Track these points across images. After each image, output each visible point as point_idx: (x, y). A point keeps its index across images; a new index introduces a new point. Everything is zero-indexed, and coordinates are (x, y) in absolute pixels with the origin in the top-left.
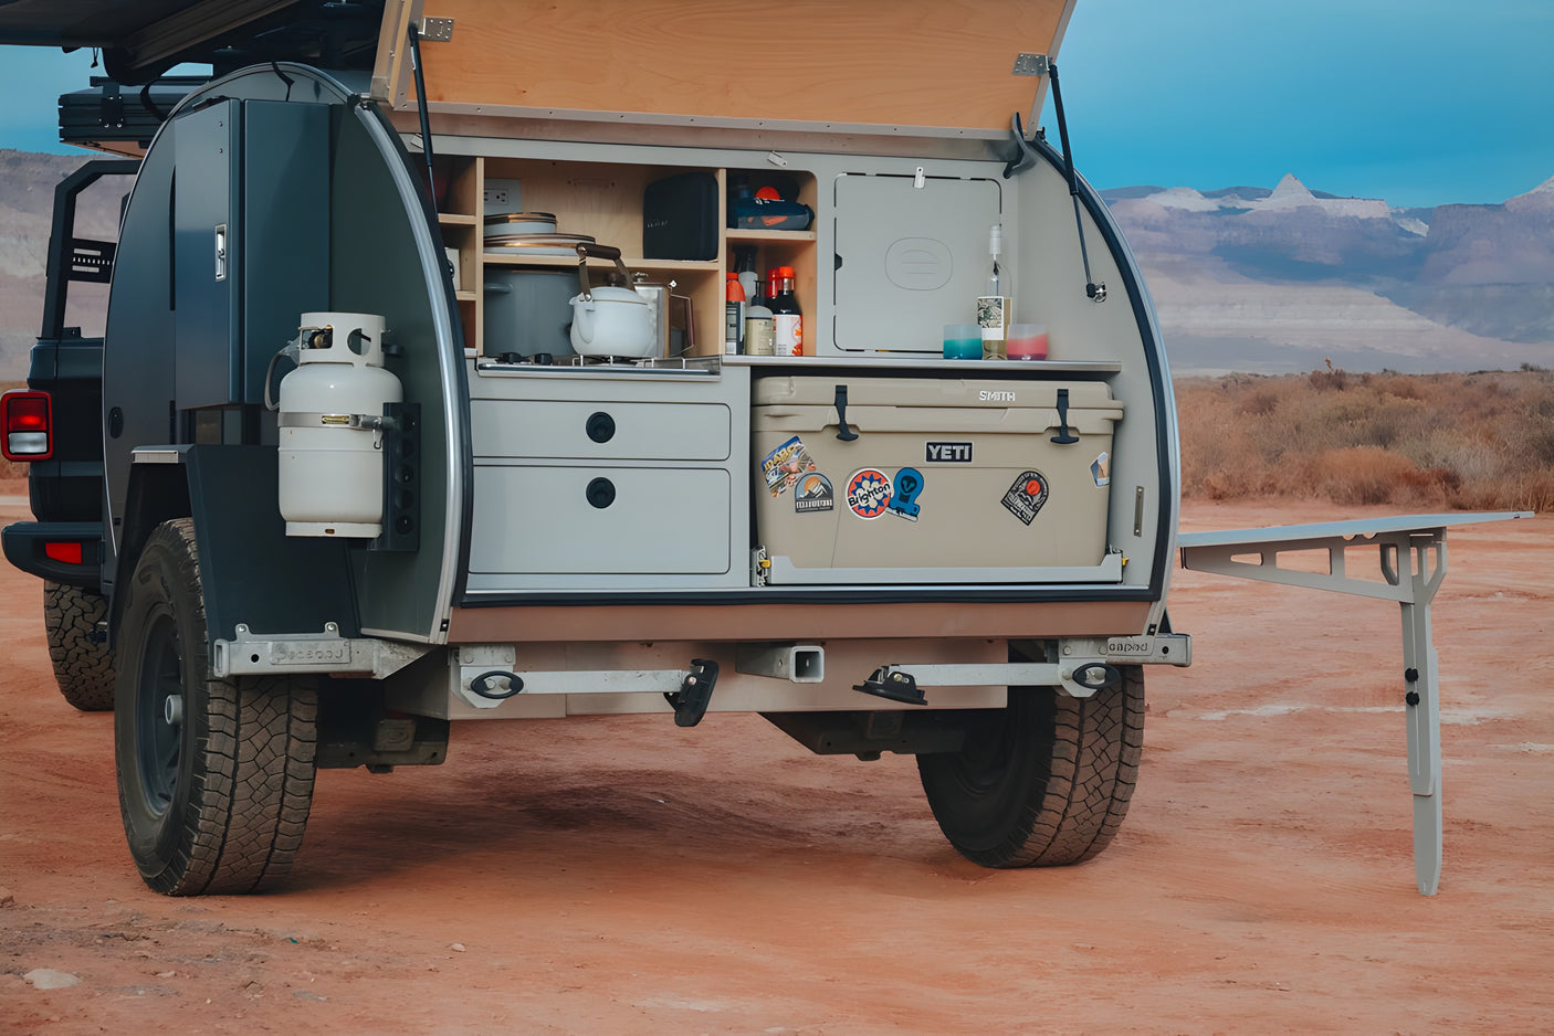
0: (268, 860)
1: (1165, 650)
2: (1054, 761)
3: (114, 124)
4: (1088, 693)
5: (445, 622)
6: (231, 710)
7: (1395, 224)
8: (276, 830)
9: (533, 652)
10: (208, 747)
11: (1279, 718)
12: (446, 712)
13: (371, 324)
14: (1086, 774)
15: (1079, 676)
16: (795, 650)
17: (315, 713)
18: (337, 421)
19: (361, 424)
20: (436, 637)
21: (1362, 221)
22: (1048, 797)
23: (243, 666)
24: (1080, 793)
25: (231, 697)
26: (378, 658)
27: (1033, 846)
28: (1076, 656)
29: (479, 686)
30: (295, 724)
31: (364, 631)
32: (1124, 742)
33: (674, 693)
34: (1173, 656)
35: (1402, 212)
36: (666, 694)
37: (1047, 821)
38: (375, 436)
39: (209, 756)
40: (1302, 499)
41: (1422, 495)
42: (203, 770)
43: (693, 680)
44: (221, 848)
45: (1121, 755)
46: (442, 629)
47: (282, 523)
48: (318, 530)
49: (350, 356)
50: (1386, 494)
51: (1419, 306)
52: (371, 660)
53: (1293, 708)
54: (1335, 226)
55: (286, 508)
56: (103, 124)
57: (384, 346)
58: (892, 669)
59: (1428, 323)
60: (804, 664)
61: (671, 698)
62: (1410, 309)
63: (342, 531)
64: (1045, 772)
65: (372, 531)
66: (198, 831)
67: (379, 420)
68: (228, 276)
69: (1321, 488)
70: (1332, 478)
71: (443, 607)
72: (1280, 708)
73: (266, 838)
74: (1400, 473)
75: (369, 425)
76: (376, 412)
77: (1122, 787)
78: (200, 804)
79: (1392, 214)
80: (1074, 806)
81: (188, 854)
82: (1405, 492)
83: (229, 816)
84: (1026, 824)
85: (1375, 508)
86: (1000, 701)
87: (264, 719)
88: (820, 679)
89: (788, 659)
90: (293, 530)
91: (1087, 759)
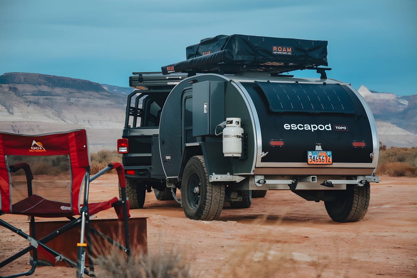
0: (215, 216)
1: (375, 179)
2: (354, 201)
3: (141, 82)
4: (362, 185)
5: (254, 170)
6: (211, 188)
7: (398, 101)
8: (218, 210)
9: (267, 177)
10: (207, 195)
11: (388, 208)
12: (249, 189)
13: (238, 119)
14: (360, 203)
15: (361, 182)
16: (311, 176)
17: (225, 189)
18: (234, 136)
19: (238, 137)
20: (252, 173)
21: (387, 100)
22: (353, 208)
23: (215, 180)
24: (358, 207)
25: (211, 186)
26: (238, 179)
27: (349, 217)
28: (360, 179)
29: (259, 182)
30: (222, 191)
31: (234, 174)
32: (367, 197)
33: (290, 184)
34: (376, 181)
35: (400, 97)
36: (288, 184)
37: (352, 213)
38: (241, 139)
39: (207, 196)
40: (381, 175)
41: (414, 174)
42: (206, 199)
43: (294, 182)
44: (208, 213)
45: (366, 200)
46: (253, 172)
47: (223, 154)
48: (231, 155)
49: (236, 125)
50: (404, 173)
51: (406, 127)
52: (236, 179)
53: (391, 206)
54: (378, 102)
55: (224, 152)
56: (139, 83)
57: (241, 124)
58: (328, 181)
59: (409, 133)
60: (313, 179)
61: (289, 185)
62: (403, 129)
63: (235, 155)
64: (352, 203)
65: (240, 155)
66: (204, 210)
67: (241, 136)
68: (207, 112)
69: (386, 172)
70: (388, 169)
71: (253, 168)
72: (389, 206)
73: (216, 211)
74: (408, 168)
75: (240, 137)
76: (241, 135)
77: (366, 206)
78: (205, 205)
79: (396, 98)
80: (357, 209)
81: (202, 215)
82: (409, 173)
83: (210, 207)
84: (348, 213)
85: (401, 177)
86: (344, 188)
87: (216, 190)
88: (316, 182)
89: (310, 179)
90: (225, 155)
91: (360, 201)
